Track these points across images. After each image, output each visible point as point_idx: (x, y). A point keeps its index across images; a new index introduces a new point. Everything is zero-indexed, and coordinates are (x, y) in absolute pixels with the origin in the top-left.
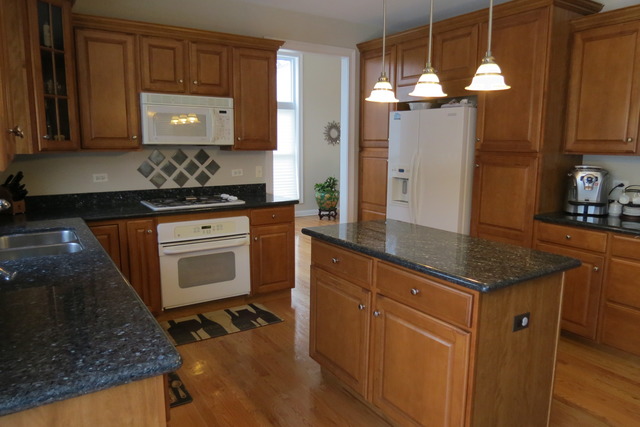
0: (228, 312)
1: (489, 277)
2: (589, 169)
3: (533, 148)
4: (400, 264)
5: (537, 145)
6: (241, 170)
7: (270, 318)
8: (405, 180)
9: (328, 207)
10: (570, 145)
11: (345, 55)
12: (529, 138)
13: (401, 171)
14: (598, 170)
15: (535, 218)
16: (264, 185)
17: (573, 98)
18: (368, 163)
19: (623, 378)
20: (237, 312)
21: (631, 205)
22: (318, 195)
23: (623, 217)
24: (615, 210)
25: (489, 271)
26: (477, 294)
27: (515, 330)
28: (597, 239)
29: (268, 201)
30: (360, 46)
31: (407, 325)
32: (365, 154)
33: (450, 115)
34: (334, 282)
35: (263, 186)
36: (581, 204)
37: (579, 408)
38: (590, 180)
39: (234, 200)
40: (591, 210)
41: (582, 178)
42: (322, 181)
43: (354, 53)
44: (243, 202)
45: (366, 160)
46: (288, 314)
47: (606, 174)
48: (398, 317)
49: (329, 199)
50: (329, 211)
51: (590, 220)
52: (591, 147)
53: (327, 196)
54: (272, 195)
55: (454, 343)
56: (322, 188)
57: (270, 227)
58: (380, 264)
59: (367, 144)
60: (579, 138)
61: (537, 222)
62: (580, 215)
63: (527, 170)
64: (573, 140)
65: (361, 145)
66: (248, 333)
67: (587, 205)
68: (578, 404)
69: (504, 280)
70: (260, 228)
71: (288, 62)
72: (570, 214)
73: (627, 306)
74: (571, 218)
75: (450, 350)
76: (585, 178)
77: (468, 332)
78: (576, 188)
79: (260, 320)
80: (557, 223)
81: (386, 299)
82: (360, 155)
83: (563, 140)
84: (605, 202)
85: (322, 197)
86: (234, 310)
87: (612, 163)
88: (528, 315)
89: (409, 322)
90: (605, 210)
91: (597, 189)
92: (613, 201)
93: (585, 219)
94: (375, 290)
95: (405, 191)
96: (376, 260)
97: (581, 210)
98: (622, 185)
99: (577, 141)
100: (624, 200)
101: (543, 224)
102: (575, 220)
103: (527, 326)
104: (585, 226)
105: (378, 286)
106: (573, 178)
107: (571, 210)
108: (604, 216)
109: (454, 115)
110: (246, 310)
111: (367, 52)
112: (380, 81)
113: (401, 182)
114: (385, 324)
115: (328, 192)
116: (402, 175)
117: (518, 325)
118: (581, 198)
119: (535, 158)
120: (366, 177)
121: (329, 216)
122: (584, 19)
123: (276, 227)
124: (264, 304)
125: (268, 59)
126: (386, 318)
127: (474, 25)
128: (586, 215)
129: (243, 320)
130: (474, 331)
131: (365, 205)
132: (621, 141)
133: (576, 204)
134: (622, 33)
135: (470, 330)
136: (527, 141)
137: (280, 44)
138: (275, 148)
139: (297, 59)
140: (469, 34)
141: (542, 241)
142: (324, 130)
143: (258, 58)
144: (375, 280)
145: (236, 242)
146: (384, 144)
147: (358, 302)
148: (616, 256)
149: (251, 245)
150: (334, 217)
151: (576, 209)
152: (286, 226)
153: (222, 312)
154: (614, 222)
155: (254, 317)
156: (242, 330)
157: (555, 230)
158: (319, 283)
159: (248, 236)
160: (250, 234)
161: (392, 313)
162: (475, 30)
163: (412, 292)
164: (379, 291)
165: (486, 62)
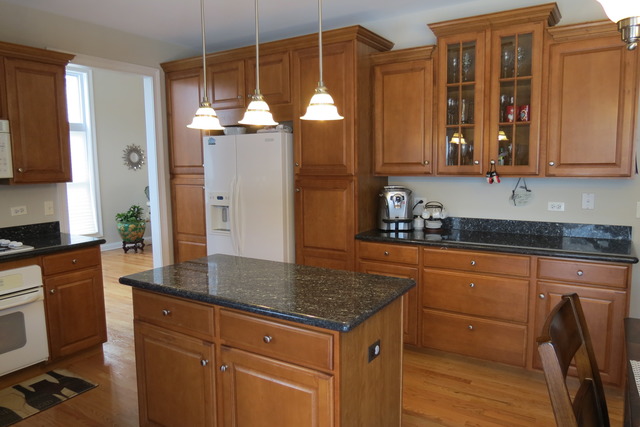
0: (19, 388)
1: (346, 314)
2: (396, 189)
3: (348, 172)
4: (248, 310)
5: (352, 168)
6: (25, 207)
7: (79, 386)
8: (225, 208)
9: (133, 239)
10: (379, 168)
11: (147, 75)
12: (345, 163)
13: (220, 198)
14: (402, 190)
15: (356, 238)
16: (57, 223)
17: (378, 126)
18: (181, 191)
19: (443, 375)
20: (31, 386)
21: (431, 219)
22: (121, 226)
23: (426, 231)
24: (418, 224)
25: (342, 305)
26: (337, 334)
27: (370, 361)
28: (410, 253)
29: (63, 244)
30: (164, 66)
31: (260, 376)
32: (177, 181)
33: (267, 140)
34: (166, 337)
35: (56, 225)
36: (392, 221)
37: (418, 415)
38: (399, 199)
39: (17, 247)
40: (401, 226)
41: (392, 197)
42: (125, 210)
43: (158, 73)
44: (31, 248)
45: (179, 189)
46: (102, 375)
47: (410, 193)
48: (249, 368)
49: (135, 229)
50: (136, 242)
51: (401, 235)
52: (396, 169)
53: (132, 226)
54: (68, 236)
55: (317, 389)
56: (125, 218)
57: (70, 275)
58: (223, 312)
59: (178, 170)
60: (386, 161)
61: (357, 242)
62: (393, 231)
63: (345, 192)
64: (381, 163)
65: (172, 172)
66: (51, 412)
67: (397, 222)
68: (416, 411)
69: (361, 315)
70: (56, 278)
71: (75, 78)
72: (384, 231)
73: (440, 310)
74: (385, 235)
75: (313, 397)
76: (394, 198)
77: (331, 375)
78: (388, 206)
79: (66, 391)
80: (376, 241)
81: (233, 349)
82: (171, 183)
83: (372, 163)
84: (410, 219)
85: (126, 229)
86: (26, 384)
87: (412, 183)
88: (378, 343)
89: (263, 372)
90: (412, 226)
91: (405, 206)
92: (416, 216)
93: (397, 235)
94: (219, 341)
95: (225, 219)
96: (217, 308)
97: (393, 227)
98: (421, 202)
99: (384, 164)
100: (426, 216)
101: (363, 243)
102: (389, 237)
103: (379, 353)
104: (397, 241)
105: (221, 336)
106: (384, 198)
107: (385, 227)
108: (411, 231)
109: (272, 140)
110: (45, 381)
111: (174, 73)
112: (201, 106)
113: (220, 211)
114: (235, 377)
115: (132, 222)
116: (220, 202)
117: (372, 355)
118: (392, 216)
119: (351, 181)
120: (179, 206)
121: (135, 248)
122: (381, 55)
123: (77, 274)
124: (67, 368)
125: (54, 75)
126: (235, 371)
127: (284, 52)
128: (397, 231)
129: (42, 396)
130: (337, 373)
131: (181, 236)
132: (420, 164)
133: (389, 222)
134: (412, 70)
135: (332, 372)
136: (343, 165)
137: (69, 58)
138: (70, 180)
139: (85, 75)
140: (281, 61)
141: (364, 259)
142: (122, 154)
143: (40, 72)
144: (218, 329)
145: (26, 298)
146: (198, 170)
147: (199, 357)
148: (426, 267)
149: (46, 301)
150: (142, 249)
151: (389, 226)
152: (91, 270)
153: (10, 390)
154: (419, 236)
155: (57, 388)
156: (42, 409)
157: (374, 247)
158: (147, 340)
159: (41, 290)
160: (44, 286)
161: (242, 366)
162: (286, 58)
163: (265, 340)
164: (224, 342)
165: (319, 92)
